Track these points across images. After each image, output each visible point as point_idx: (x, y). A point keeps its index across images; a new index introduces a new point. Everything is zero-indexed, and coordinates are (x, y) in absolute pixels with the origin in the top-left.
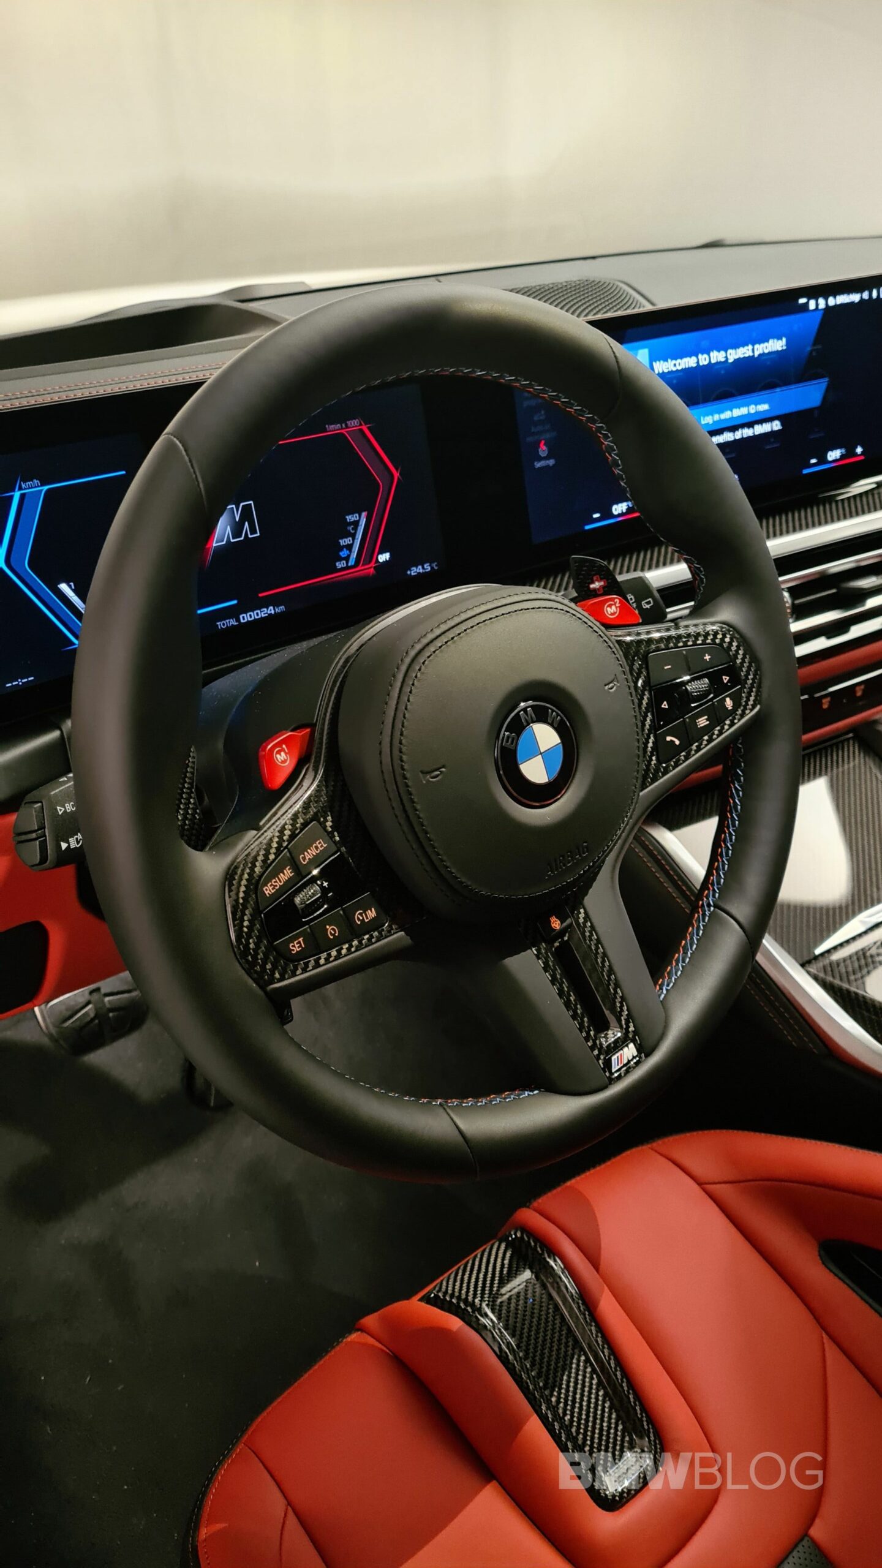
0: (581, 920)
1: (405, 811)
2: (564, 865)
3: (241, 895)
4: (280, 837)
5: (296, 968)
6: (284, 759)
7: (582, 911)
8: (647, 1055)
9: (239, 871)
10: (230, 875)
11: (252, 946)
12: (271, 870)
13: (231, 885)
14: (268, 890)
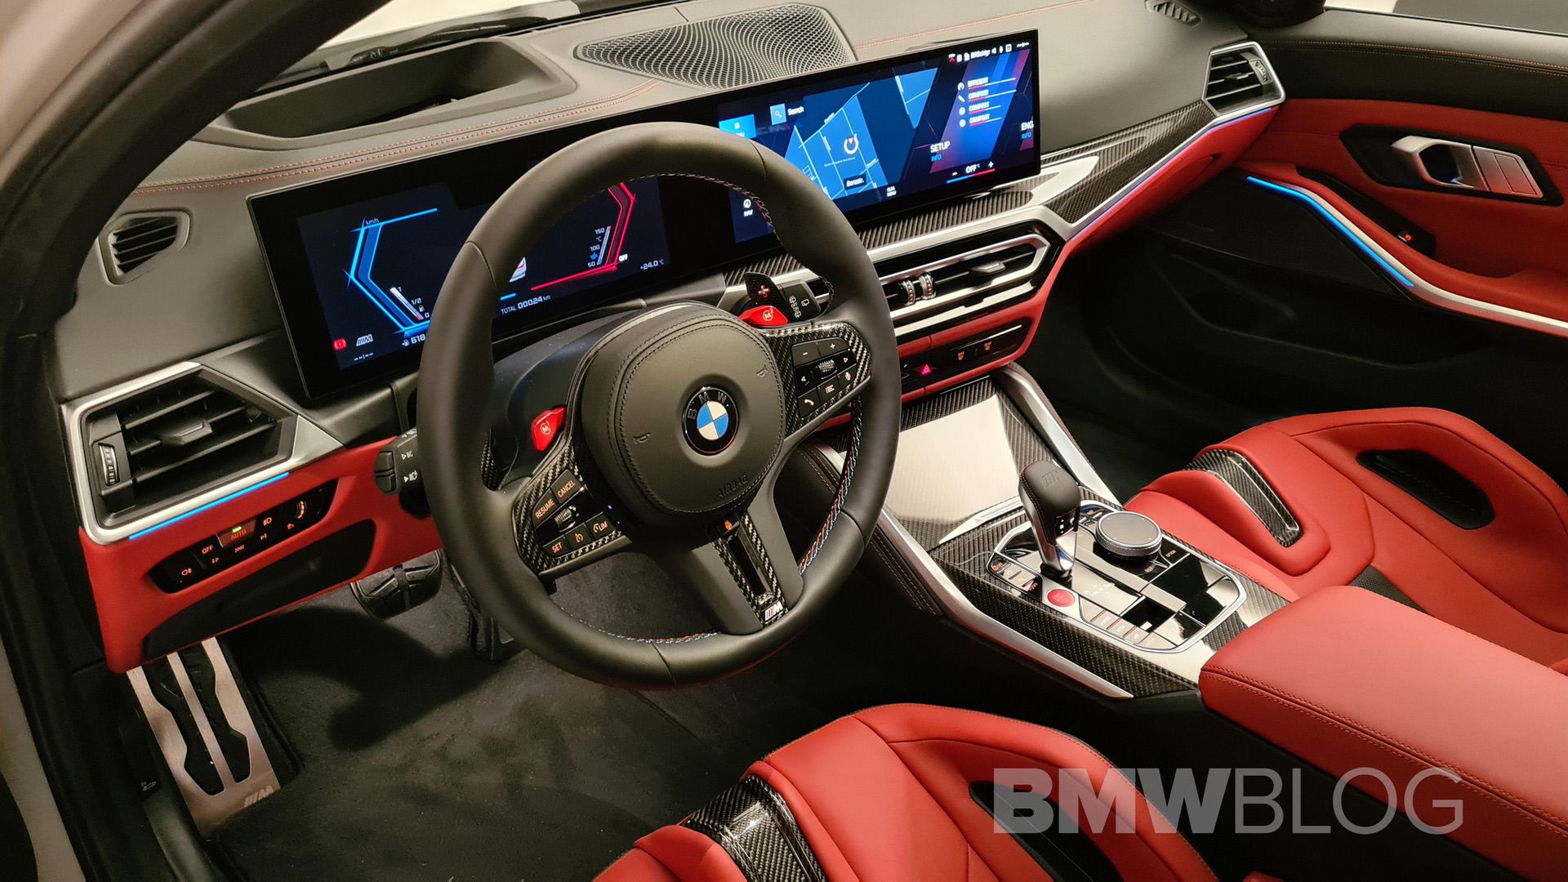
0: (747, 523)
1: (624, 461)
2: (731, 489)
3: (522, 518)
4: (546, 482)
5: (556, 561)
6: (546, 430)
7: (747, 517)
8: (789, 610)
9: (520, 504)
10: (515, 506)
11: (529, 548)
12: (539, 501)
13: (515, 512)
14: (539, 515)
